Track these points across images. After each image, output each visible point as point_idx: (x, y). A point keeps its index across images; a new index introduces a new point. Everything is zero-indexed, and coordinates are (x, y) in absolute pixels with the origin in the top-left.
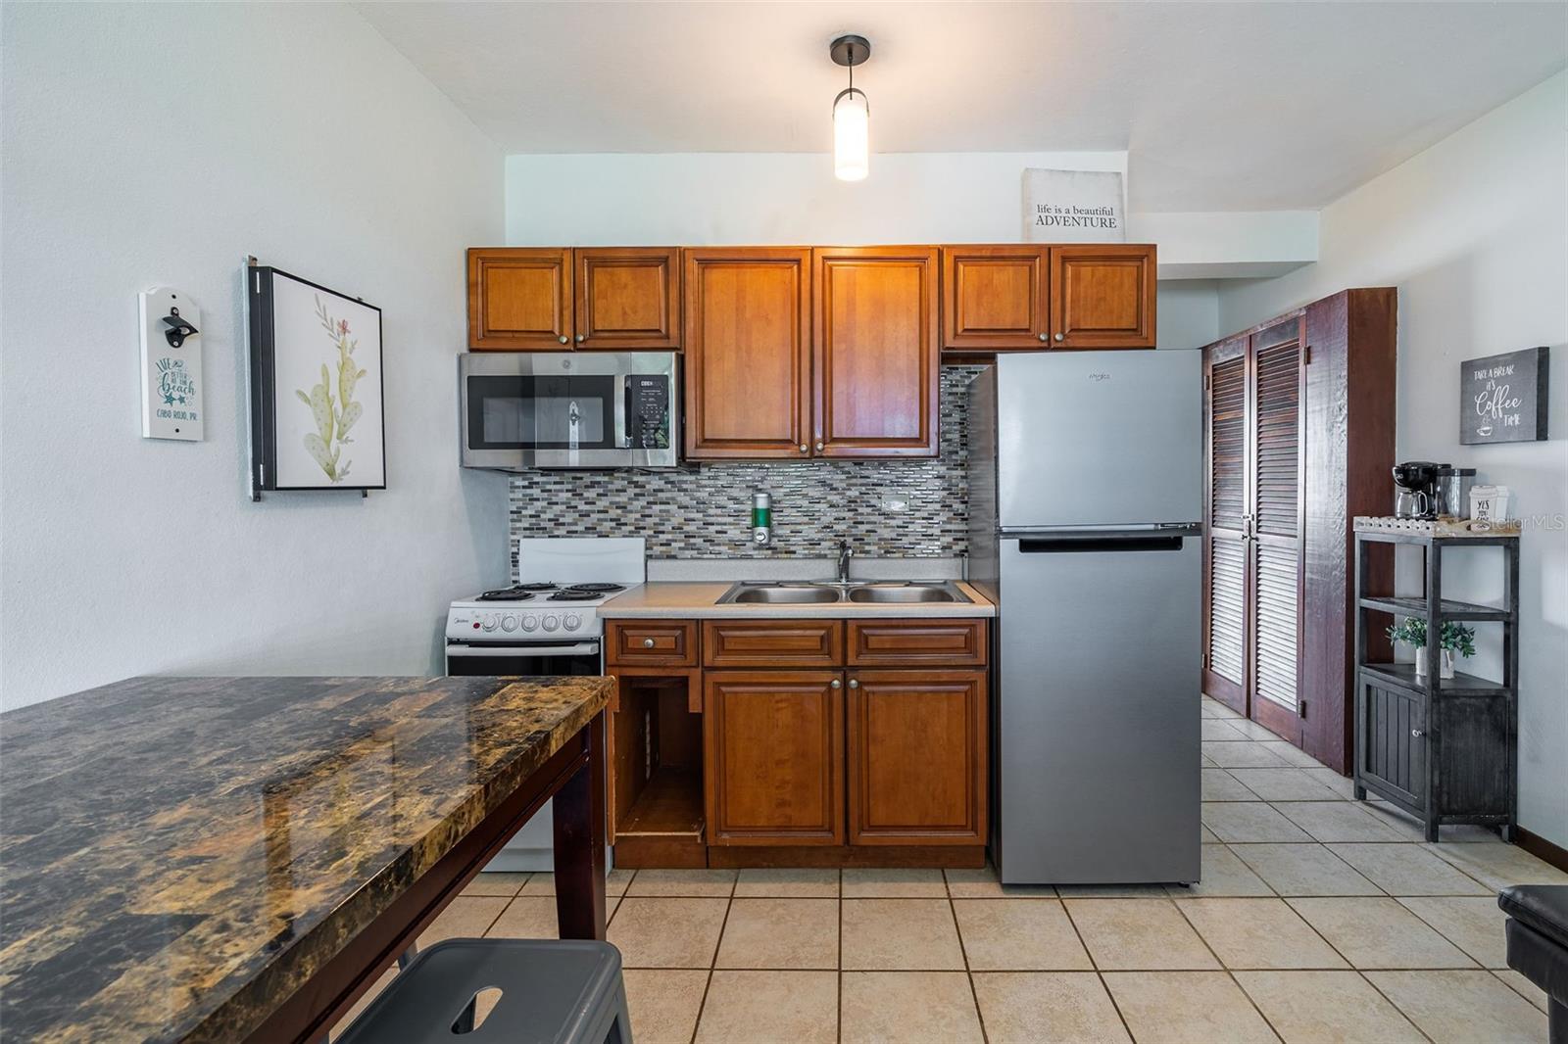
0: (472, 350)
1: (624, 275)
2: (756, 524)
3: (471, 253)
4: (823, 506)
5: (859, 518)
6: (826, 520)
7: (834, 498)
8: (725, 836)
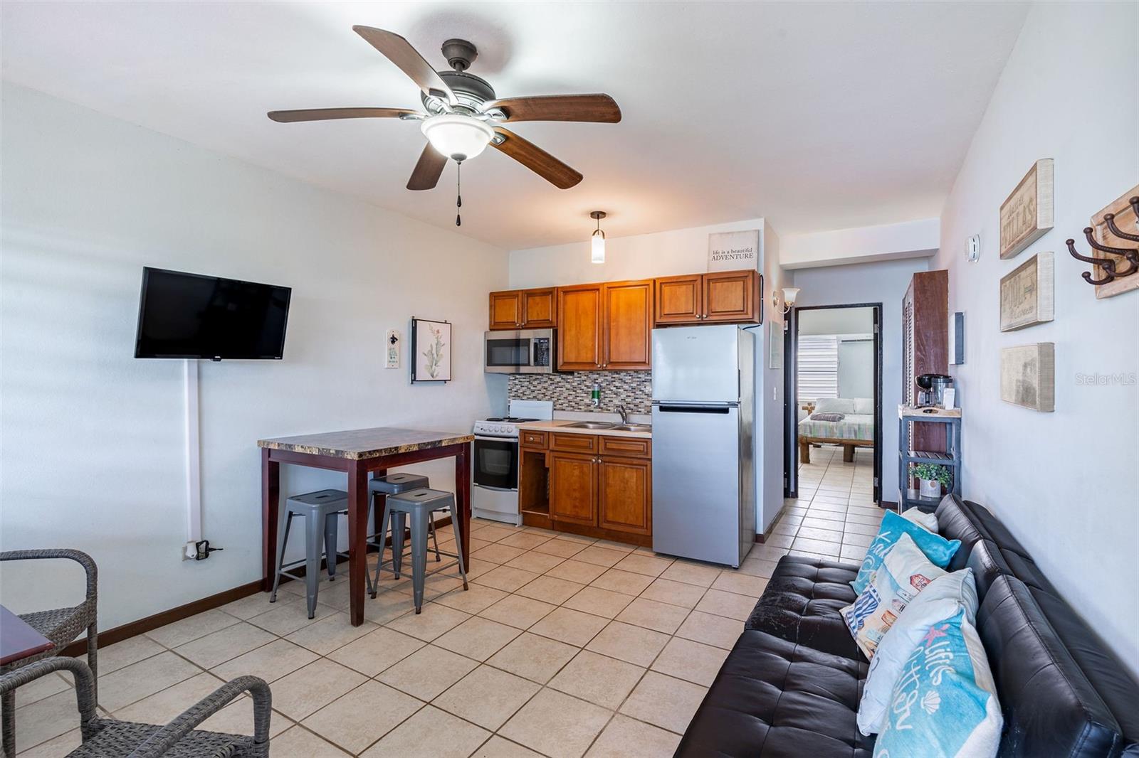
0: (491, 330)
1: (538, 299)
2: (593, 397)
3: (491, 294)
4: (621, 390)
5: (637, 396)
6: (623, 396)
7: (626, 387)
8: (556, 516)
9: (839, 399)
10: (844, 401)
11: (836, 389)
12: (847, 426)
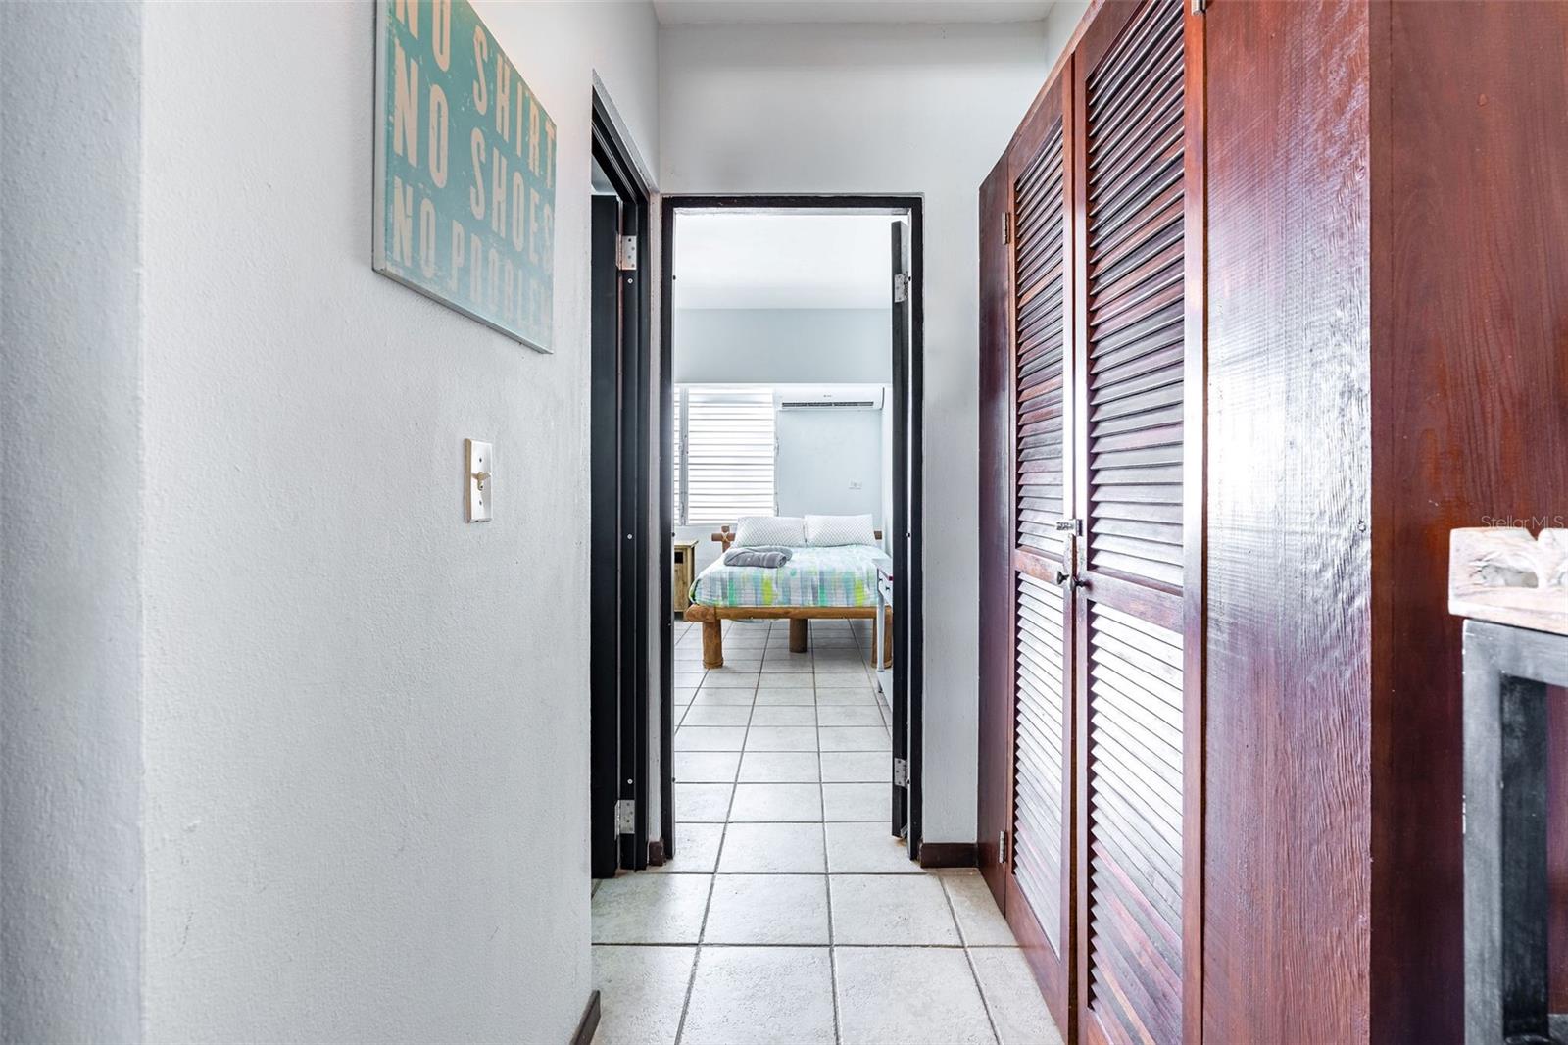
9: (779, 518)
10: (785, 521)
11: (772, 498)
12: (798, 576)
